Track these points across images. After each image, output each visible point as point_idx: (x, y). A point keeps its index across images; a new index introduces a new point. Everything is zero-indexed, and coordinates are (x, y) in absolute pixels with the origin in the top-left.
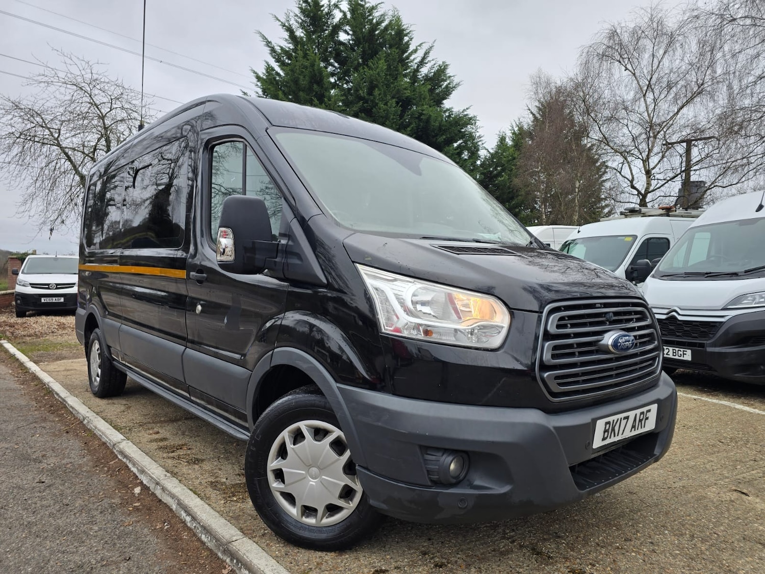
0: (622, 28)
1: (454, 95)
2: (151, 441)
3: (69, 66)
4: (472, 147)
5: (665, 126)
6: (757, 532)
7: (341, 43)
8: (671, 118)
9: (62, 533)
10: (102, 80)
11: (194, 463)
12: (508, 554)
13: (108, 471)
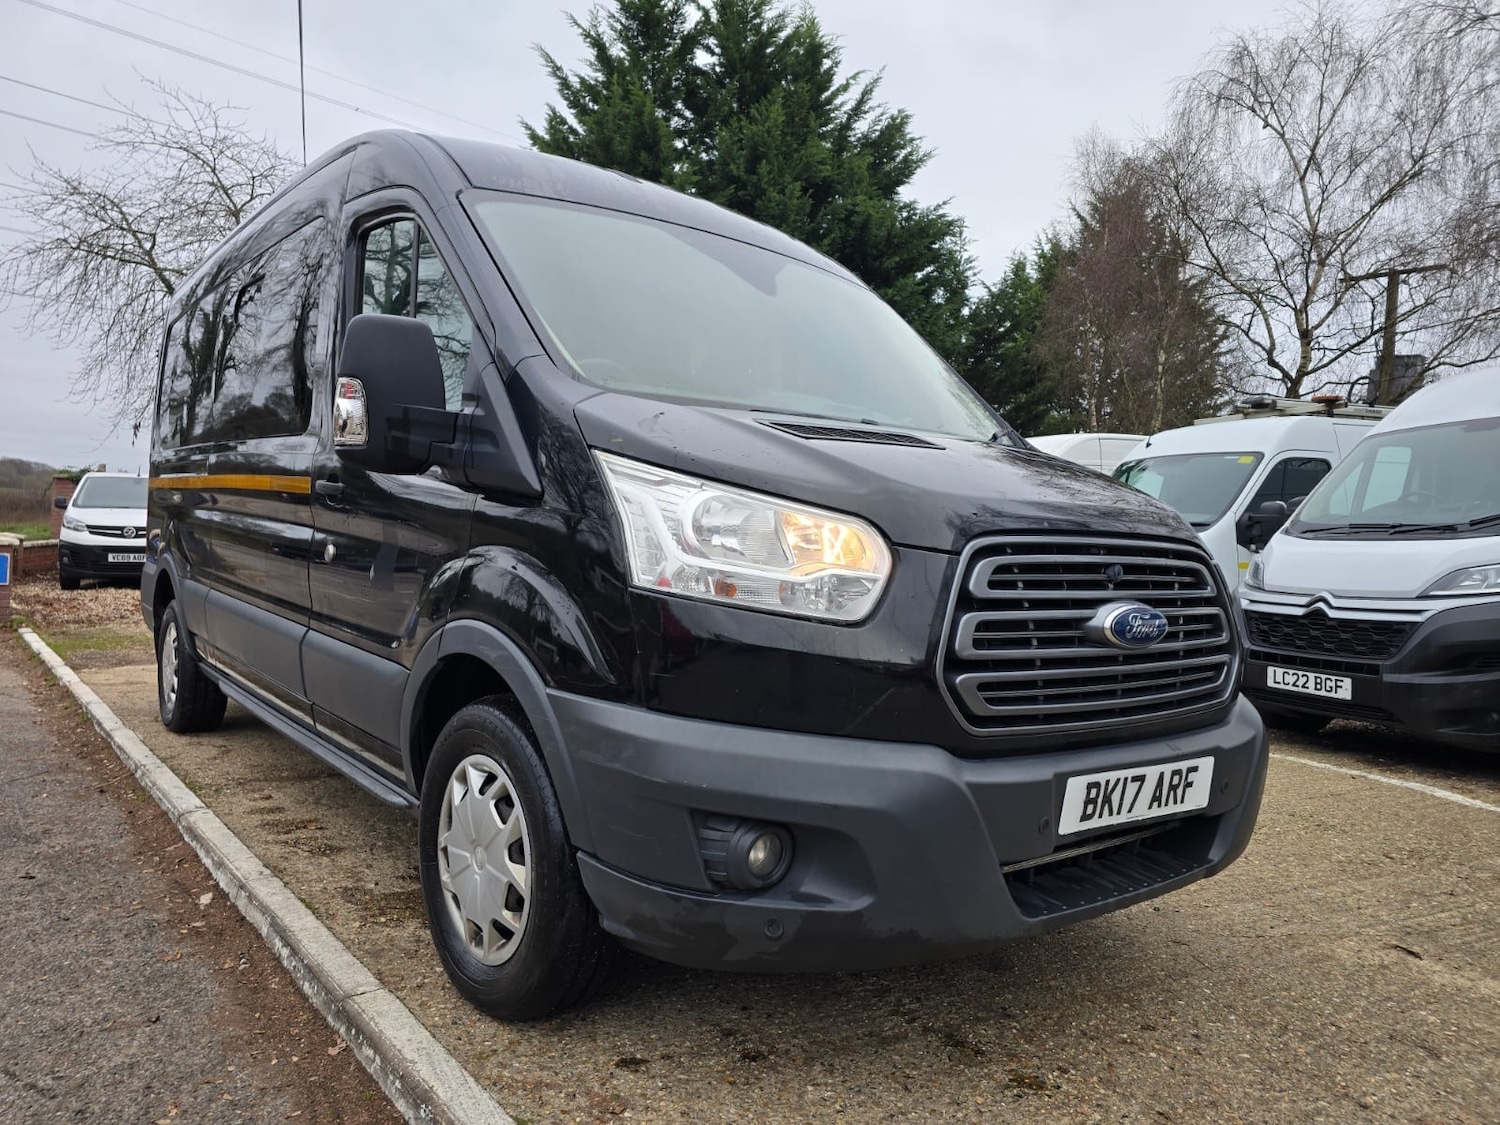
0: (1259, 41)
1: (919, 176)
2: (252, 812)
3: (173, 112)
4: (952, 279)
5: (1343, 241)
6: (1421, 1025)
7: (698, 71)
8: (1357, 225)
9: (42, 968)
10: (236, 140)
11: (324, 854)
12: (895, 1043)
13: (160, 863)
